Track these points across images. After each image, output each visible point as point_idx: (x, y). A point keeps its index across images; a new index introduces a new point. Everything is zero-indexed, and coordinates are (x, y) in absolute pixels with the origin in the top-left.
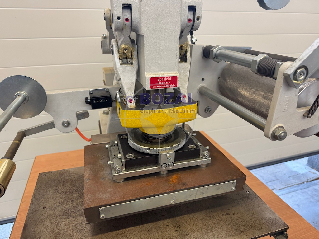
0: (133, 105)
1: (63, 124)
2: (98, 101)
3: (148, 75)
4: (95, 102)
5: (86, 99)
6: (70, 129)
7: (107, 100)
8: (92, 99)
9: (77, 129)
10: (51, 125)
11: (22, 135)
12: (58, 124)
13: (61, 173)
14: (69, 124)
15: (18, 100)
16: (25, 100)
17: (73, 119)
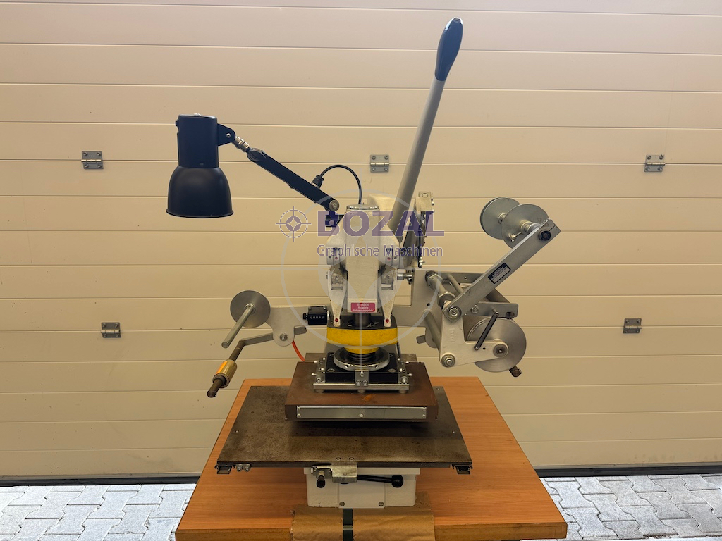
0: (338, 324)
1: (281, 337)
2: (314, 318)
3: (350, 301)
4: (311, 318)
5: (305, 315)
6: (286, 343)
7: (323, 317)
8: (309, 315)
9: (294, 343)
10: (268, 338)
11: (243, 344)
12: (276, 337)
13: (271, 389)
14: (286, 337)
15: (248, 311)
16: (253, 311)
17: (290, 334)
